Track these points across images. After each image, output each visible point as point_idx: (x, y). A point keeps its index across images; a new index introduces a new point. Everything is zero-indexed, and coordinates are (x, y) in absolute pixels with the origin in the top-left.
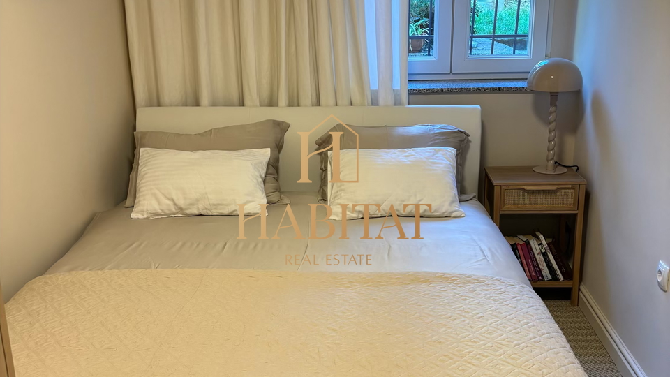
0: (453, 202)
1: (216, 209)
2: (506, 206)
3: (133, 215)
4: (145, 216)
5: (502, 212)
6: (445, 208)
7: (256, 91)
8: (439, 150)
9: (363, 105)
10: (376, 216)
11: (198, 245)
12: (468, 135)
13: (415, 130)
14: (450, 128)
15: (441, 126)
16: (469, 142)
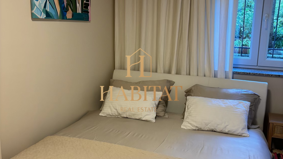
0: (244, 129)
1: (133, 116)
2: (275, 134)
3: (100, 114)
4: (105, 115)
5: (272, 137)
6: (239, 131)
7: (162, 66)
8: (241, 102)
9: (210, 77)
10: (204, 130)
11: (118, 132)
12: (259, 96)
13: (232, 91)
14: (250, 92)
15: (246, 90)
16: (260, 100)
